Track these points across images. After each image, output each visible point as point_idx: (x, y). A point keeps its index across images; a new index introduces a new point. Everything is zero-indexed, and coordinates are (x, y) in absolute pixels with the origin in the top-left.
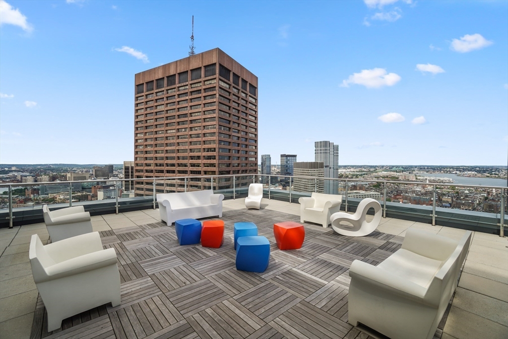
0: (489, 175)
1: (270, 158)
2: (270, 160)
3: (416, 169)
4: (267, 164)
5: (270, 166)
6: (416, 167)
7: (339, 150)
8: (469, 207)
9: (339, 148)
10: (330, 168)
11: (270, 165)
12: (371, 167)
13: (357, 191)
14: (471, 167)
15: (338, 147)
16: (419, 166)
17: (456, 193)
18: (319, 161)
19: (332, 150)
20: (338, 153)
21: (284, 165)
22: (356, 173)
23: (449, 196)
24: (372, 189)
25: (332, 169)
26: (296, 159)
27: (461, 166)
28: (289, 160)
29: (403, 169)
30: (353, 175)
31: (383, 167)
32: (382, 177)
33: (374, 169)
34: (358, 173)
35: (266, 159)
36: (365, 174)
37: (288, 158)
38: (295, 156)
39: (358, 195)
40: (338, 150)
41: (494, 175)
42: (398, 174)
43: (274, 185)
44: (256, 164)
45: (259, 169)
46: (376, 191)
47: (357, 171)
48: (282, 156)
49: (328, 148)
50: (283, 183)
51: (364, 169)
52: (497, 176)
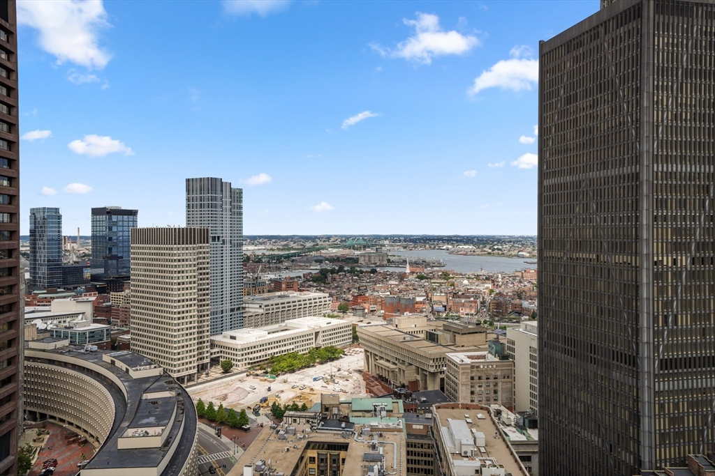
0: (490, 251)
1: (60, 217)
2: (59, 223)
3: (387, 242)
4: (50, 233)
5: (59, 240)
6: (386, 238)
7: (244, 199)
8: (471, 310)
9: (244, 195)
10: (224, 242)
11: (59, 236)
12: (307, 238)
13: (282, 293)
14: (467, 237)
15: (240, 192)
16: (391, 236)
17: (451, 285)
18: (197, 227)
19: (228, 200)
20: (241, 207)
21: (103, 237)
22: (276, 253)
23: (441, 292)
24: (310, 286)
25: (229, 245)
26: (135, 221)
27: (454, 236)
28: (116, 224)
29: (364, 243)
30: (272, 257)
31: (328, 238)
32: (327, 260)
33: (312, 244)
34: (281, 253)
35: (47, 219)
36: (294, 255)
37: (114, 218)
38: (133, 213)
39: (285, 300)
40: (241, 201)
41: (497, 251)
42: (357, 253)
43: (68, 290)
44: (14, 233)
45: (25, 247)
46: (320, 290)
47: (278, 249)
48: (96, 212)
49: (219, 195)
50: (98, 284)
51: (292, 244)
52: (500, 252)
